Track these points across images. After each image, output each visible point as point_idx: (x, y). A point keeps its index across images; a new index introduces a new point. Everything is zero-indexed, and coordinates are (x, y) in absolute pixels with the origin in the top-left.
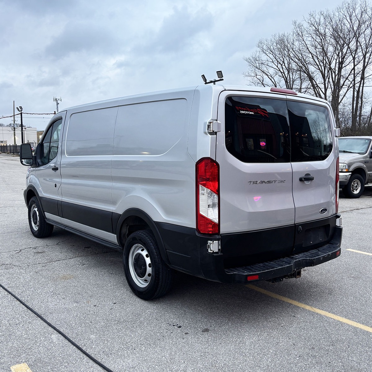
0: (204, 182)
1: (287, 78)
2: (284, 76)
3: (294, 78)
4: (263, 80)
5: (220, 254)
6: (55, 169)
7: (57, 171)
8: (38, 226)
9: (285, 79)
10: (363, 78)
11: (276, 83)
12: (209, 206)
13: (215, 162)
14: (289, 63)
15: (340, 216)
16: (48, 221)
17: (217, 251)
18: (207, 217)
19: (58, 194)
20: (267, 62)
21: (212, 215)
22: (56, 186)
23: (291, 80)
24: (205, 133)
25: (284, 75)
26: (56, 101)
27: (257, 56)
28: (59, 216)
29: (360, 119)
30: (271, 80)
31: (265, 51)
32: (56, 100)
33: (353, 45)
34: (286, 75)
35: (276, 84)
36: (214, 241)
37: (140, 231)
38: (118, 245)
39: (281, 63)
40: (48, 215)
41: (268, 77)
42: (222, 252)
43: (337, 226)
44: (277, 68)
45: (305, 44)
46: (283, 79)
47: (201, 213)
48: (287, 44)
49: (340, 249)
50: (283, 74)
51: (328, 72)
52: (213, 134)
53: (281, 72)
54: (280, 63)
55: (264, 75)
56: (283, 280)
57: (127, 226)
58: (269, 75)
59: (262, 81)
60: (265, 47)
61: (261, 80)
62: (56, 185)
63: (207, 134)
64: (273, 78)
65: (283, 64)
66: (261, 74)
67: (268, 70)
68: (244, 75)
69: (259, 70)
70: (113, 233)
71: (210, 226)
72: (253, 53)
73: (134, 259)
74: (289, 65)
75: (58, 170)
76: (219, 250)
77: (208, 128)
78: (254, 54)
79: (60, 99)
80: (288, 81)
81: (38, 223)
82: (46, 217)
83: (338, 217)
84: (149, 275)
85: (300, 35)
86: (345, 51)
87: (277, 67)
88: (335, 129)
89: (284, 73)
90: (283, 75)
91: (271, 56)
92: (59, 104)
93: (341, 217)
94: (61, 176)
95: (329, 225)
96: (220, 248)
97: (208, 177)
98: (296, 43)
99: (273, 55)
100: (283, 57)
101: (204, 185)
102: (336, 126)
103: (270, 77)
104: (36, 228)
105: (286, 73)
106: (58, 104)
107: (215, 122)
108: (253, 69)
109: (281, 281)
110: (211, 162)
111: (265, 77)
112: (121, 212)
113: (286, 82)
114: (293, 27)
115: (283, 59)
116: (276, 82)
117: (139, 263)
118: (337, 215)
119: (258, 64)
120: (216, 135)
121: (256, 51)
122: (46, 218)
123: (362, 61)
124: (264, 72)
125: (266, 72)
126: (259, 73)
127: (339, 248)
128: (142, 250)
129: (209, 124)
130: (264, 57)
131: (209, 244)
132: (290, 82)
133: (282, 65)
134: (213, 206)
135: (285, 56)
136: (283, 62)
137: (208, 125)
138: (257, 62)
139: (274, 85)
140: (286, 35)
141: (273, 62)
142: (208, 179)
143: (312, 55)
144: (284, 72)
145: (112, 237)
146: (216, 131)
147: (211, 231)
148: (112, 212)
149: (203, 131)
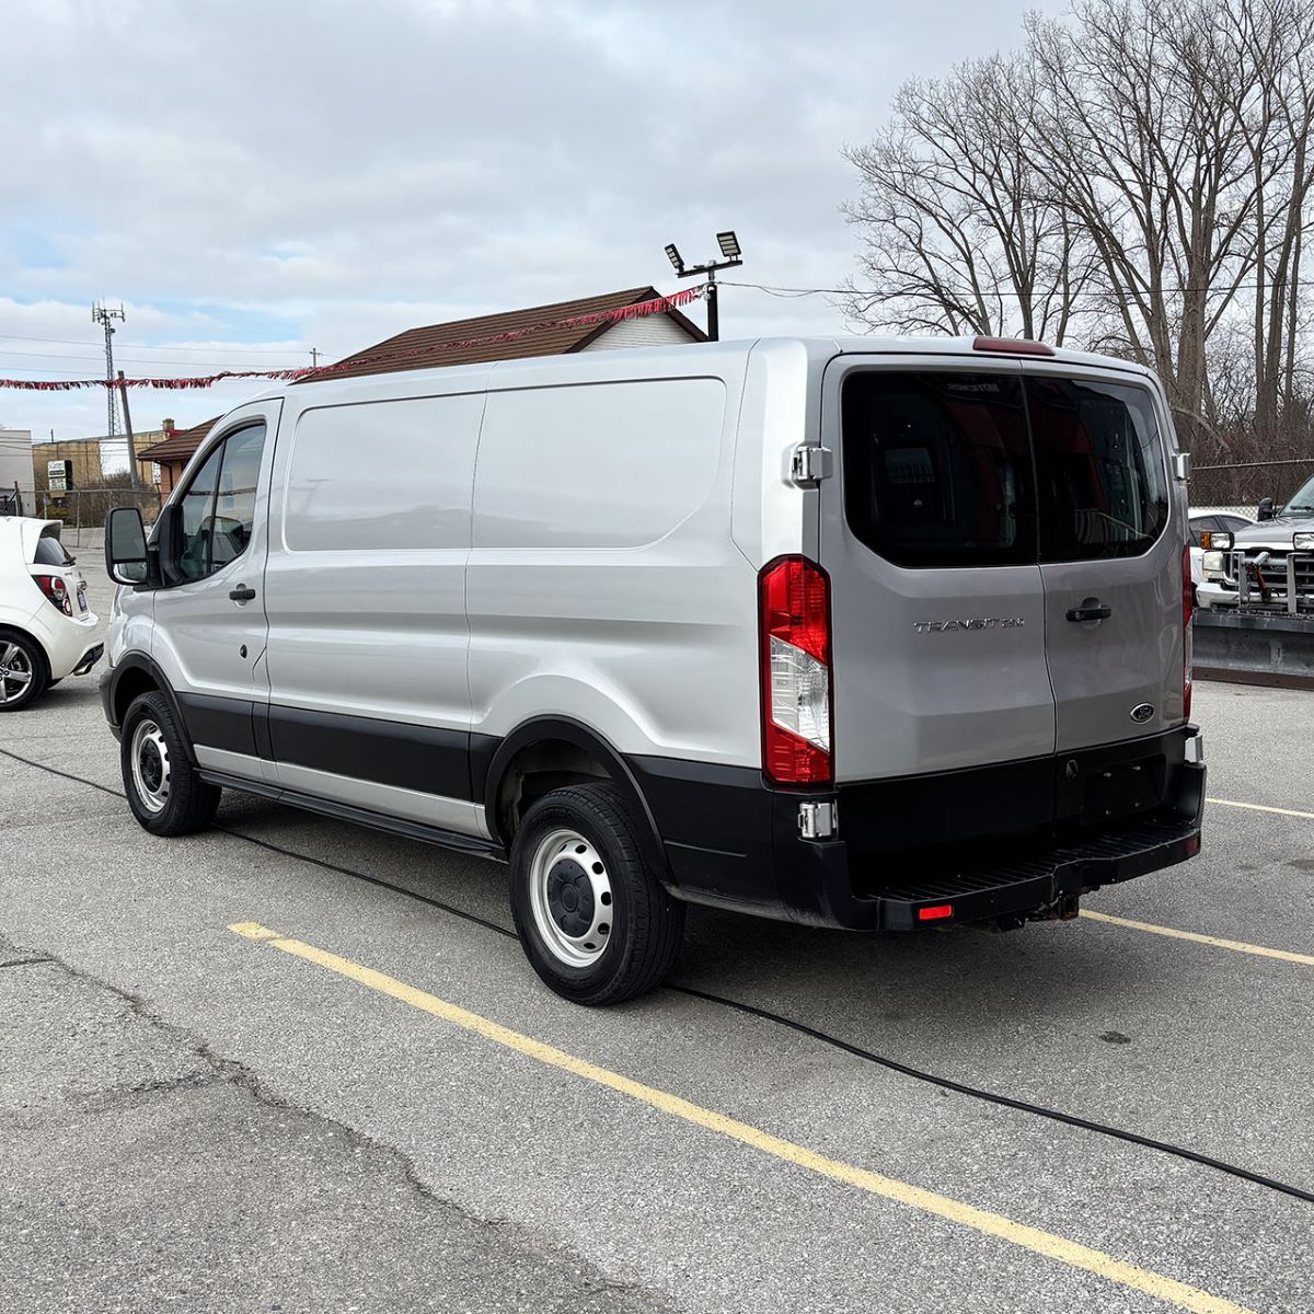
0: (785, 629)
1: (1009, 229)
2: (1000, 222)
3: (1038, 226)
4: (921, 234)
5: (835, 842)
6: (244, 595)
7: (249, 602)
8: (165, 794)
9: (1002, 234)
10: (1294, 227)
11: (971, 249)
12: (800, 699)
13: (817, 567)
14: (1018, 174)
15: (1198, 730)
16: (206, 774)
17: (828, 833)
18: (796, 732)
19: (250, 679)
20: (934, 169)
21: (811, 726)
22: (244, 655)
23: (1029, 234)
24: (787, 483)
25: (998, 216)
26: (103, 320)
27: (896, 143)
28: (258, 756)
29: (1289, 380)
30: (950, 235)
31: (924, 126)
32: (105, 317)
33: (1253, 104)
34: (1009, 218)
35: (970, 253)
36: (819, 806)
37: (570, 788)
38: (489, 841)
39: (990, 170)
40: (206, 754)
41: (941, 226)
42: (841, 837)
43: (1187, 761)
44: (972, 190)
45: (1072, 102)
46: (997, 231)
47: (777, 721)
48: (1009, 99)
49: (1200, 832)
50: (994, 212)
51: (1164, 205)
52: (812, 487)
53: (989, 207)
54: (983, 172)
55: (923, 215)
56: (1023, 926)
57: (518, 776)
58: (944, 214)
59: (916, 241)
60: (925, 111)
61: (912, 236)
62: (244, 648)
63: (791, 486)
64: (958, 228)
65: (996, 176)
66: (914, 211)
67: (940, 195)
68: (846, 216)
69: (906, 199)
70: (472, 800)
71: (805, 760)
72: (881, 131)
73: (550, 878)
74: (1016, 178)
75: (254, 596)
76: (833, 830)
77: (796, 468)
78: (885, 135)
79: (119, 314)
80: (1015, 240)
81: (165, 785)
82: (199, 761)
83: (1193, 732)
84: (603, 928)
85: (1054, 68)
86: (1225, 125)
87: (973, 186)
88: (1174, 455)
89: (999, 210)
90: (994, 218)
91: (949, 144)
92: (113, 331)
93: (1199, 734)
94: (266, 619)
95: (1162, 758)
96: (834, 826)
97: (796, 612)
98: (1045, 96)
99: (955, 139)
100: (997, 149)
101: (786, 637)
102: (1177, 447)
103: (948, 226)
104: (155, 804)
105: (1007, 208)
106: (110, 331)
107: (814, 450)
108: (881, 191)
109: (1019, 927)
110: (806, 569)
111: (929, 221)
112: (502, 729)
113: (1008, 244)
114: (1027, 37)
115: (997, 159)
116: (970, 245)
117: (568, 890)
118: (1189, 726)
119: (898, 177)
120: (818, 486)
121: (893, 127)
122: (198, 766)
123: (1291, 164)
124: (922, 207)
125: (932, 206)
126: (903, 207)
127: (1195, 831)
128: (581, 850)
129: (798, 457)
130: (921, 150)
131: (803, 813)
132: (1023, 243)
133: (990, 178)
134: (814, 697)
135: (1000, 147)
136: (997, 167)
137: (795, 459)
138: (896, 167)
139: (960, 254)
140: (1006, 60)
141: (956, 170)
142: (798, 618)
143: (1100, 144)
144: (998, 204)
145: (469, 815)
146: (820, 476)
147: (804, 775)
148: (470, 733)
149: (779, 478)
